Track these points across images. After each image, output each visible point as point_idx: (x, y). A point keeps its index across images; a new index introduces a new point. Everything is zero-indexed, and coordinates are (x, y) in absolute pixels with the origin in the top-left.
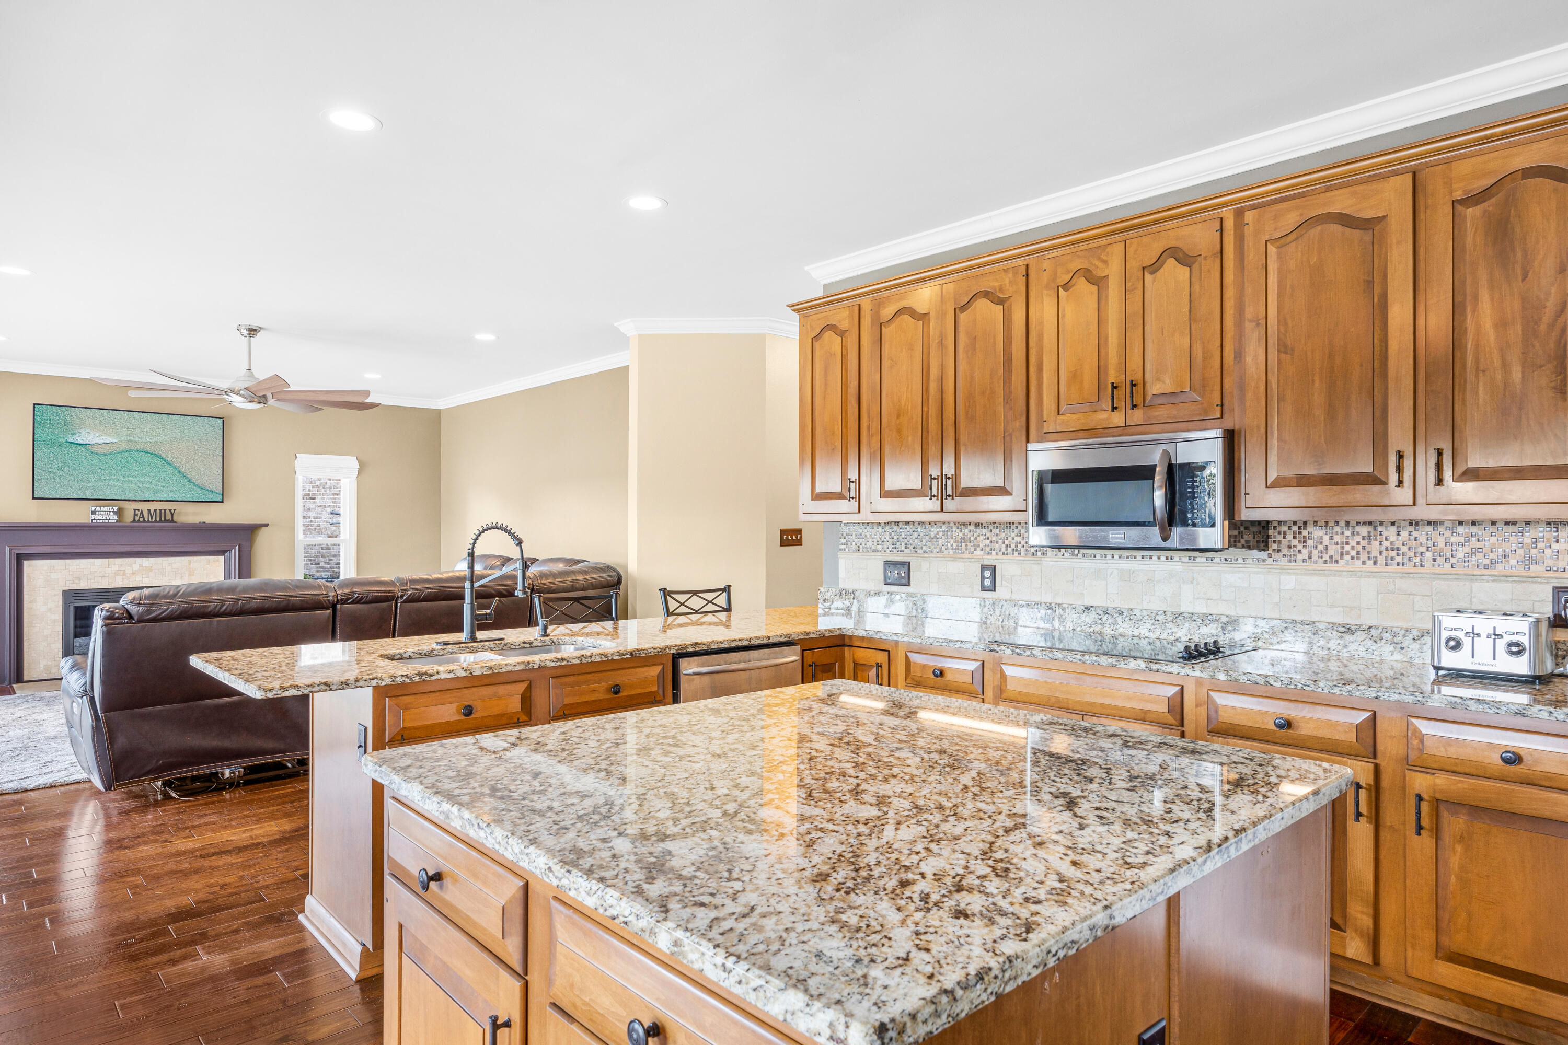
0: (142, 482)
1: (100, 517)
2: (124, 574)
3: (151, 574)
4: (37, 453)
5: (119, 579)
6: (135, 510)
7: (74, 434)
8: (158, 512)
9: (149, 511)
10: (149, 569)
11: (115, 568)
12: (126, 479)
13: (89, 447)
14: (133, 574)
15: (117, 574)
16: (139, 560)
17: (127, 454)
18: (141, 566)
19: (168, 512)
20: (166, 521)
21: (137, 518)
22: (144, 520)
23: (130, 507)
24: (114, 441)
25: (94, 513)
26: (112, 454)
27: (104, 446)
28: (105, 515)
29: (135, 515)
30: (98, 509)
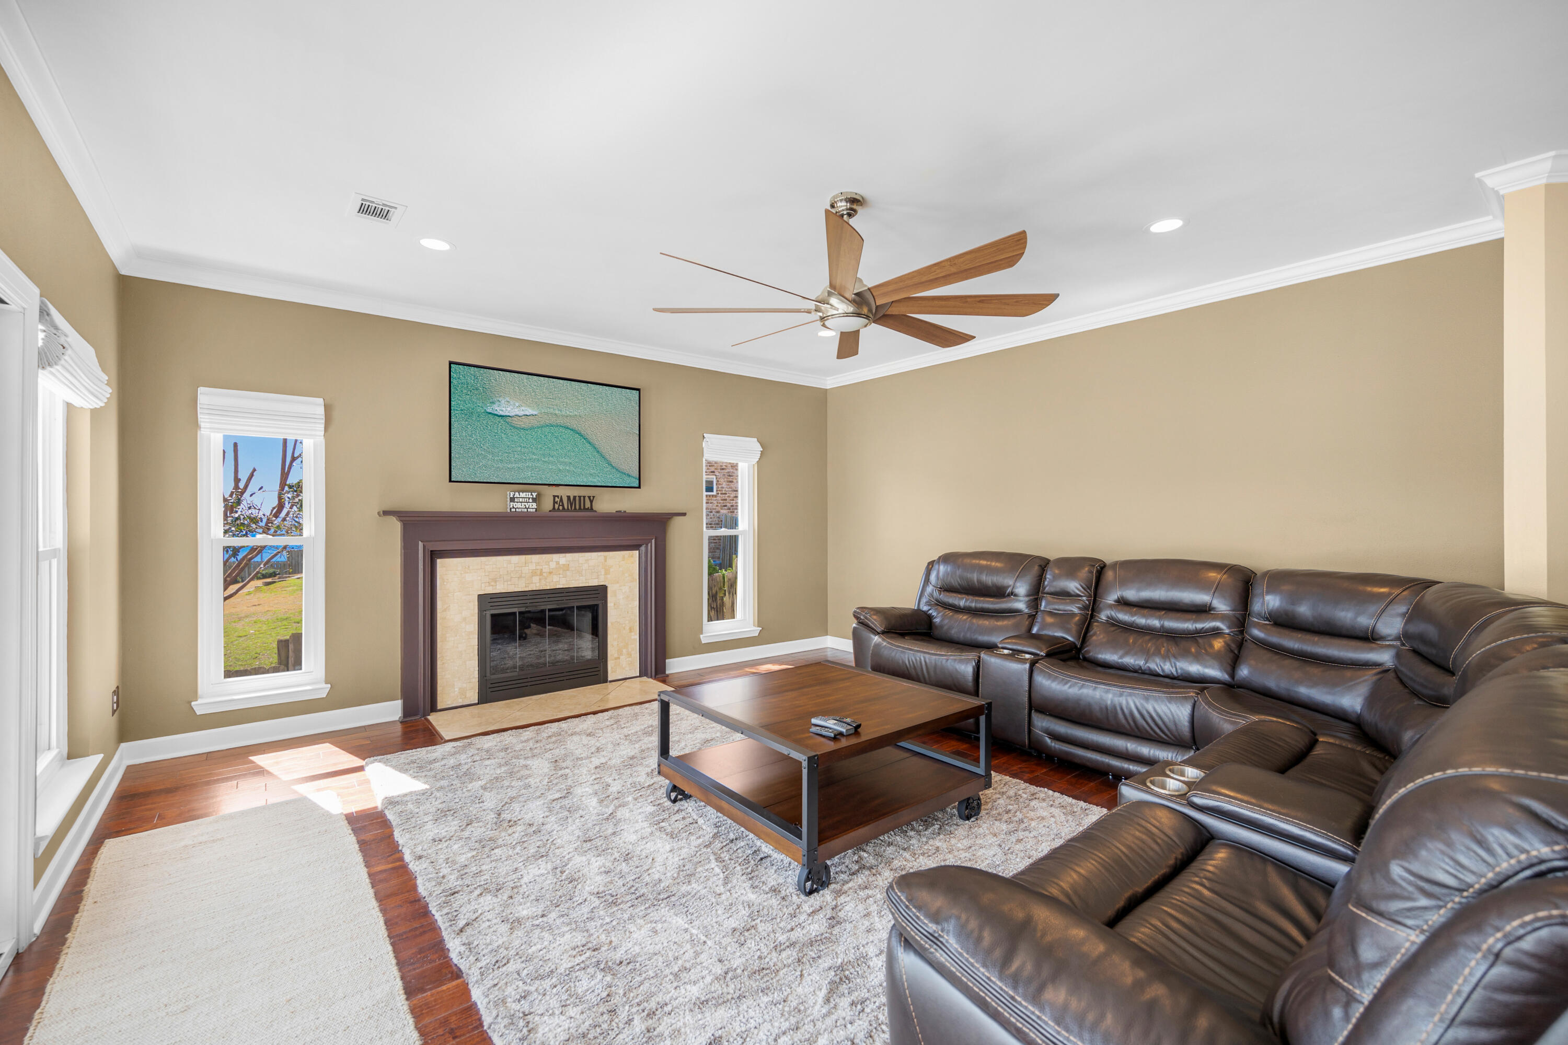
0: (562, 463)
1: (519, 505)
2: (541, 574)
3: (568, 573)
4: (454, 425)
5: (536, 579)
6: (554, 497)
7: (493, 403)
8: (577, 498)
9: (569, 497)
10: (566, 568)
11: (532, 567)
12: (546, 459)
13: (509, 420)
14: (550, 573)
15: (534, 573)
16: (556, 557)
17: (547, 430)
18: (558, 563)
19: (587, 499)
20: (585, 509)
21: (557, 506)
22: (564, 508)
23: (549, 493)
24: (535, 413)
25: (512, 500)
26: (532, 428)
27: (525, 420)
28: (524, 503)
29: (555, 502)
30: (517, 495)
